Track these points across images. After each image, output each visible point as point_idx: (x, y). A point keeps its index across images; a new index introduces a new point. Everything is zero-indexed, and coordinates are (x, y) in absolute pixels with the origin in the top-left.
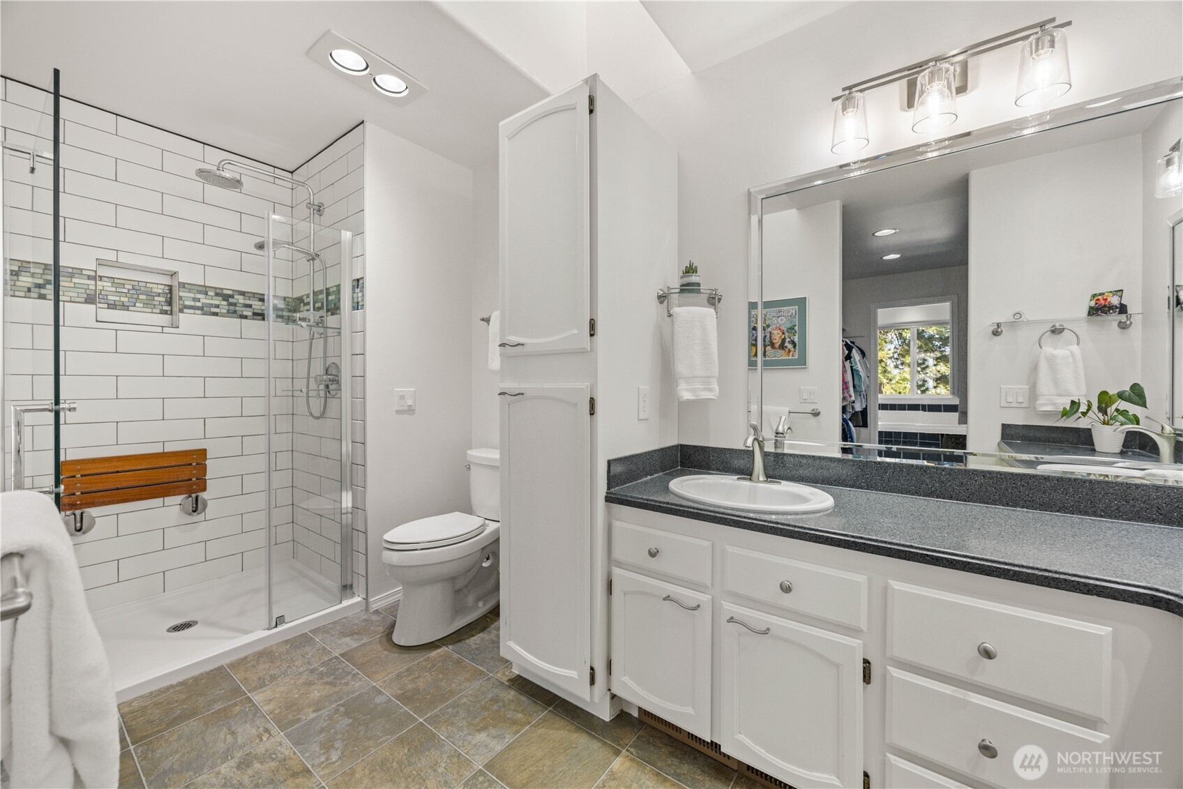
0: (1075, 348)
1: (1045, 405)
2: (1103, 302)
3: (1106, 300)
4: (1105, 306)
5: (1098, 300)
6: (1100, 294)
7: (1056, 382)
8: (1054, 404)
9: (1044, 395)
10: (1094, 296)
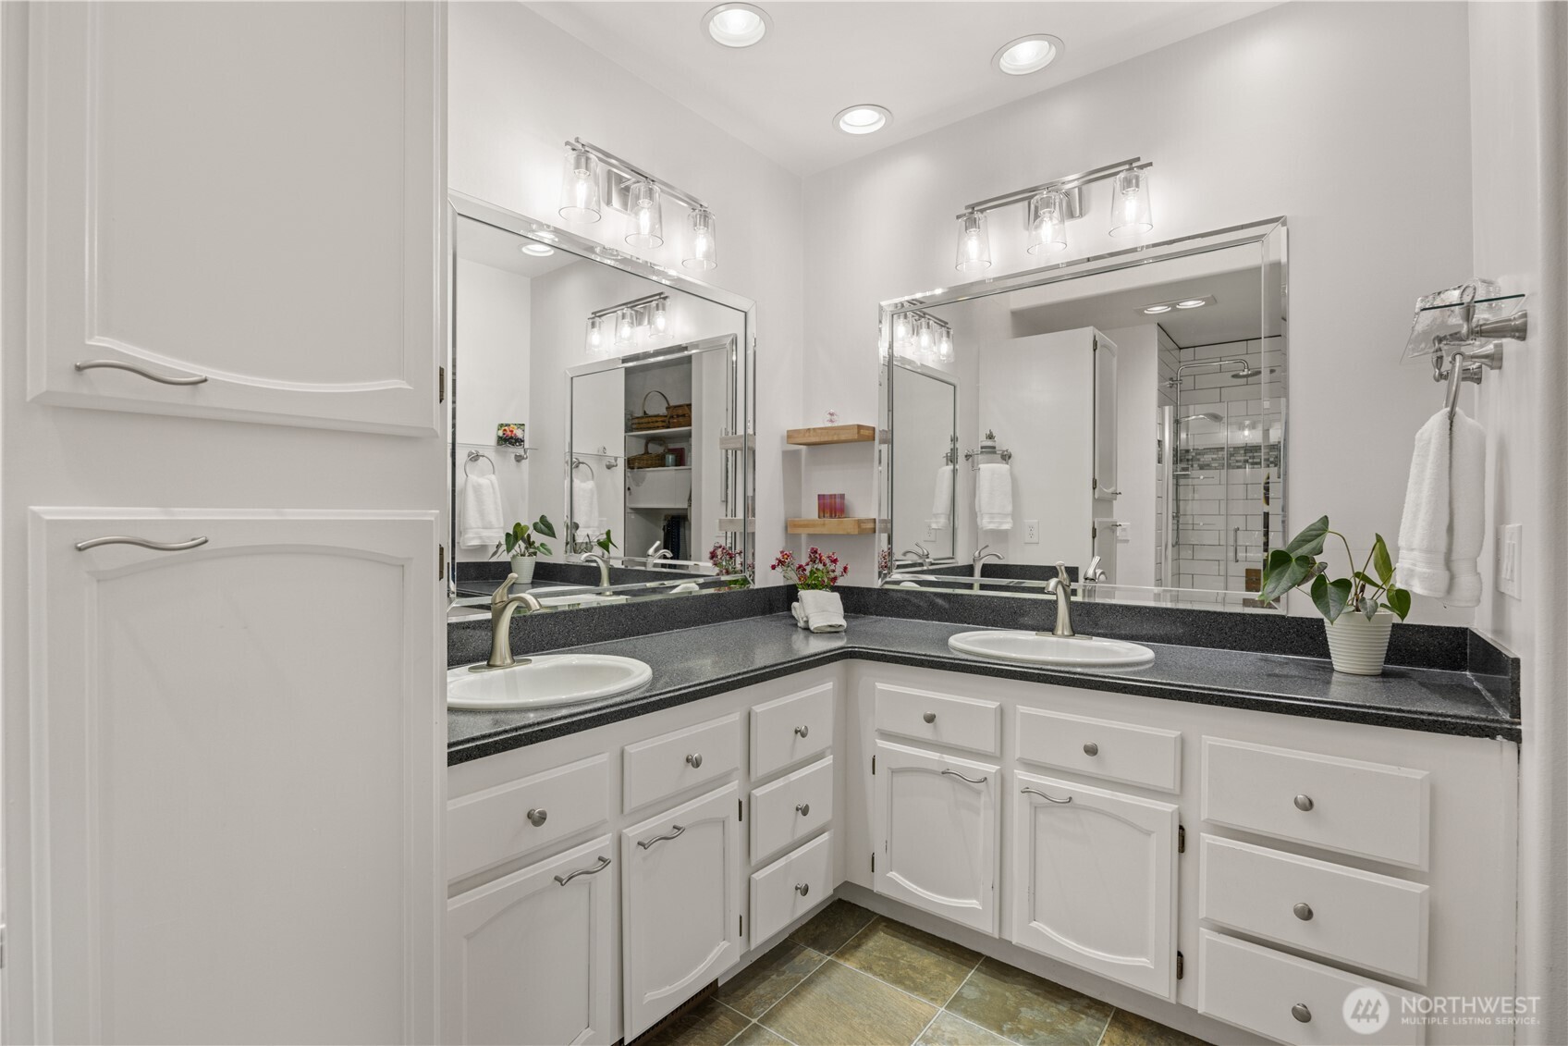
0: (493, 477)
1: (473, 538)
2: (509, 433)
3: (512, 431)
4: (512, 438)
5: (505, 430)
6: (507, 425)
7: (482, 513)
8: (480, 538)
9: (472, 528)
10: (501, 425)
